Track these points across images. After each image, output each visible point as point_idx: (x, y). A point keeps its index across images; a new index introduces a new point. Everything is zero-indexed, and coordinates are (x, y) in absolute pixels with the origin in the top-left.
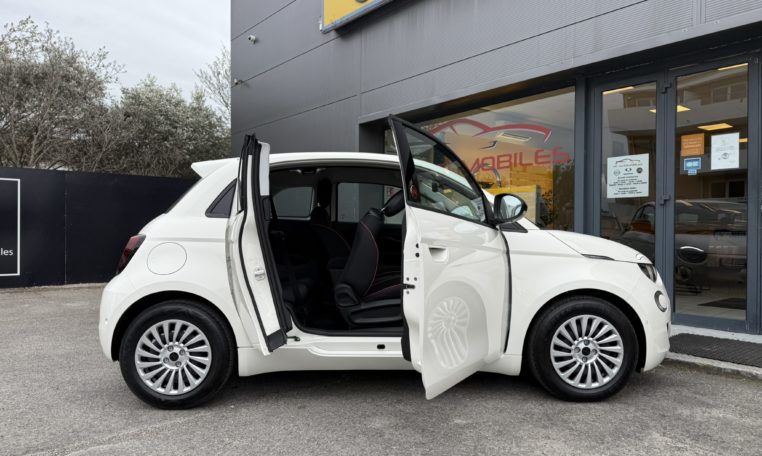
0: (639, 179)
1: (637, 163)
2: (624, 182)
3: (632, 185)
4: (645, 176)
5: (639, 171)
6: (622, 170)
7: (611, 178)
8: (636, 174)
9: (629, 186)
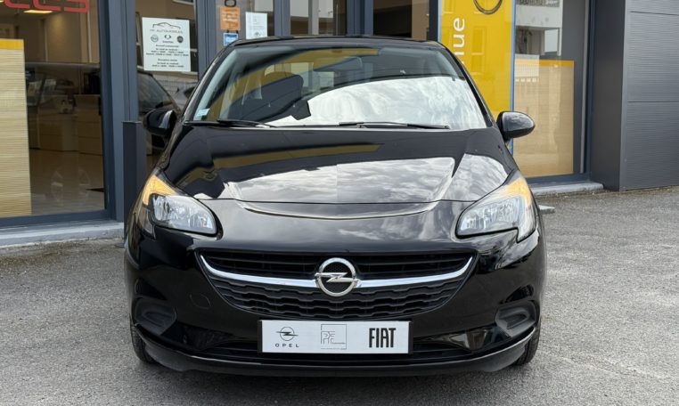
0: (180, 49)
1: (175, 29)
2: (162, 52)
3: (173, 57)
4: (186, 48)
5: (180, 40)
6: (161, 36)
7: (148, 46)
8: (178, 44)
9: (169, 58)
